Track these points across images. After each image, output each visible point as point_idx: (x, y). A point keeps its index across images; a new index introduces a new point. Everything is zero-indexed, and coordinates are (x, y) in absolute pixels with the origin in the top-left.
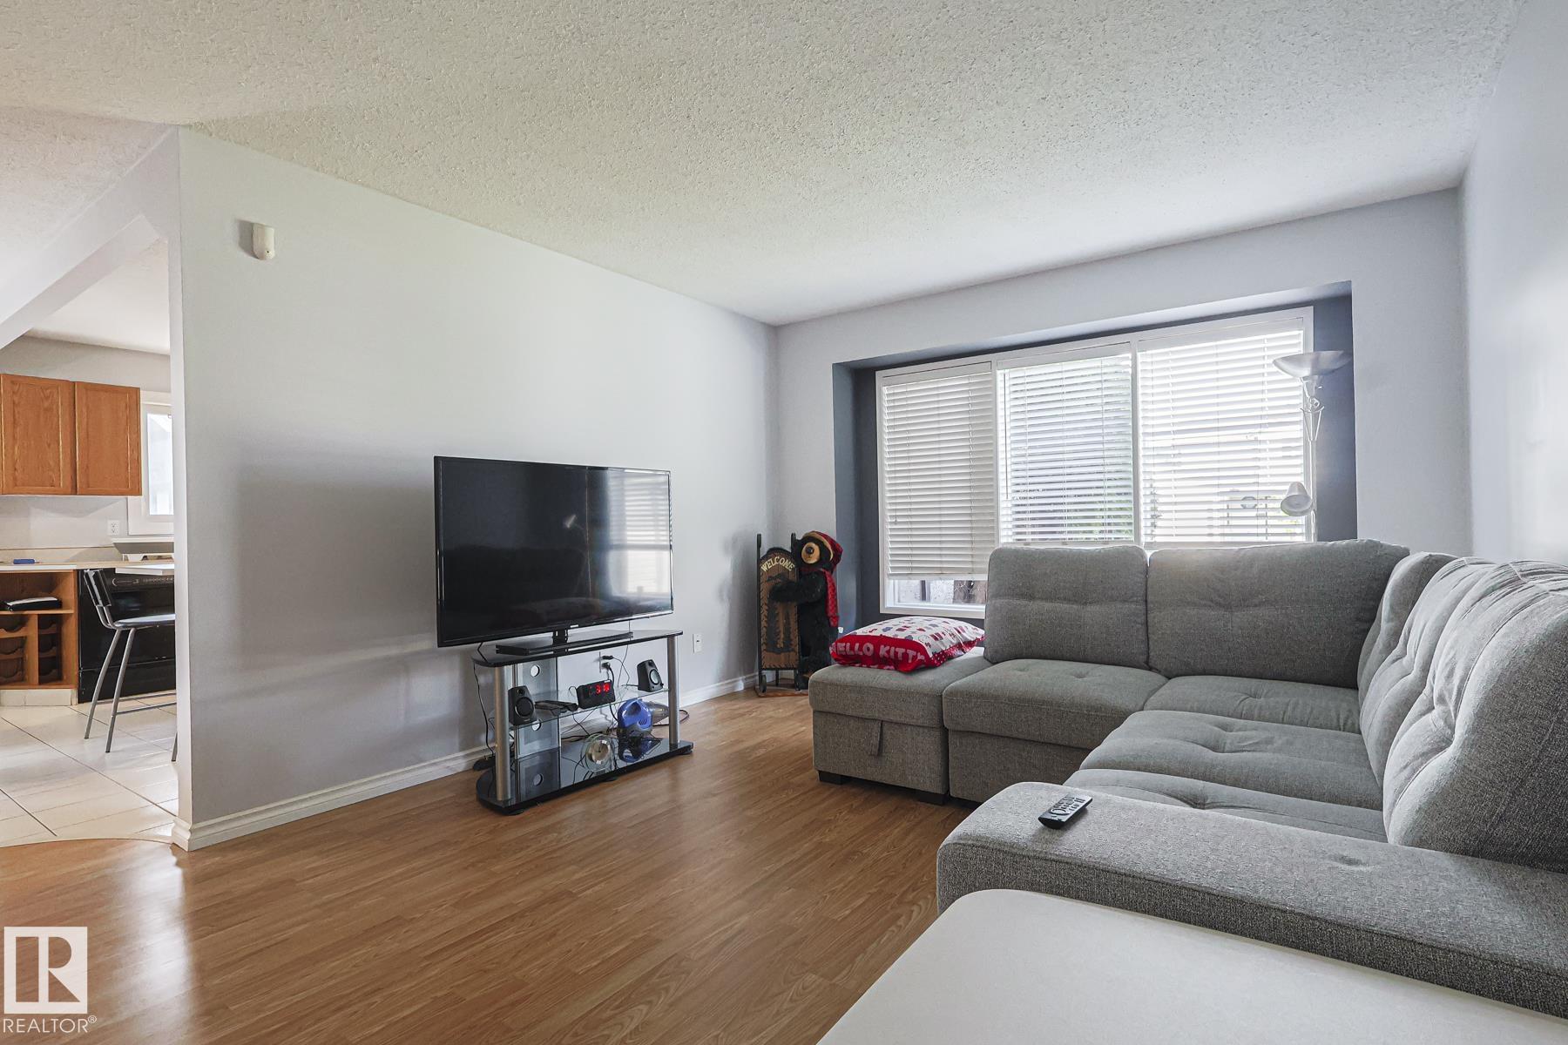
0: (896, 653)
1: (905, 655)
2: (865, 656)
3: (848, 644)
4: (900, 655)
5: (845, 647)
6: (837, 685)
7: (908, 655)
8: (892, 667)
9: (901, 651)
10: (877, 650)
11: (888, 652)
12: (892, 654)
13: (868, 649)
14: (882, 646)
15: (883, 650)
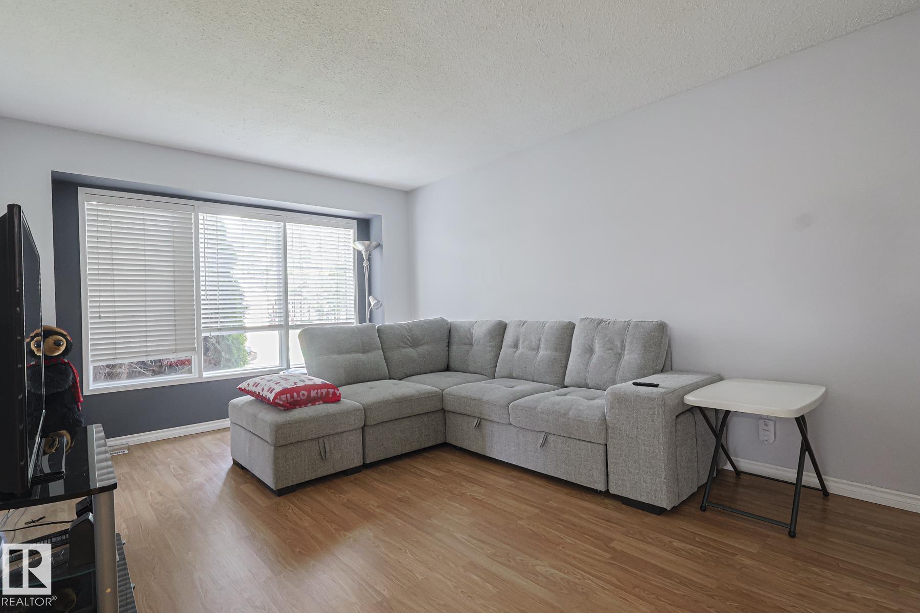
0: (322, 393)
1: (328, 393)
2: (301, 400)
3: (288, 395)
4: (324, 394)
5: (287, 397)
6: (300, 422)
7: (329, 392)
8: (321, 402)
9: (324, 391)
10: (309, 393)
11: (317, 393)
12: (319, 394)
13: (303, 395)
14: (312, 391)
15: (313, 393)
